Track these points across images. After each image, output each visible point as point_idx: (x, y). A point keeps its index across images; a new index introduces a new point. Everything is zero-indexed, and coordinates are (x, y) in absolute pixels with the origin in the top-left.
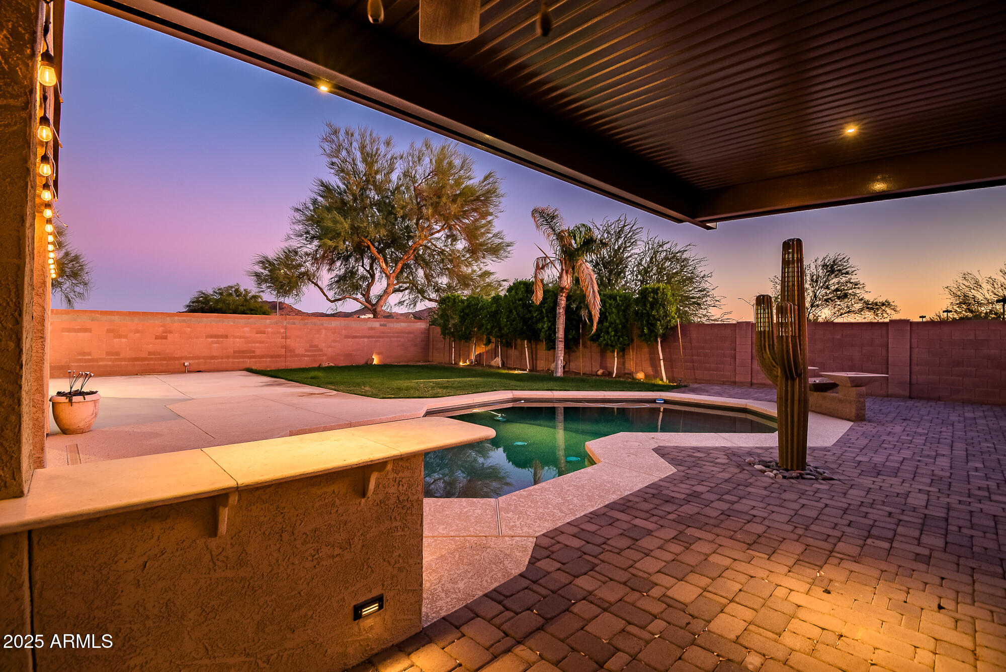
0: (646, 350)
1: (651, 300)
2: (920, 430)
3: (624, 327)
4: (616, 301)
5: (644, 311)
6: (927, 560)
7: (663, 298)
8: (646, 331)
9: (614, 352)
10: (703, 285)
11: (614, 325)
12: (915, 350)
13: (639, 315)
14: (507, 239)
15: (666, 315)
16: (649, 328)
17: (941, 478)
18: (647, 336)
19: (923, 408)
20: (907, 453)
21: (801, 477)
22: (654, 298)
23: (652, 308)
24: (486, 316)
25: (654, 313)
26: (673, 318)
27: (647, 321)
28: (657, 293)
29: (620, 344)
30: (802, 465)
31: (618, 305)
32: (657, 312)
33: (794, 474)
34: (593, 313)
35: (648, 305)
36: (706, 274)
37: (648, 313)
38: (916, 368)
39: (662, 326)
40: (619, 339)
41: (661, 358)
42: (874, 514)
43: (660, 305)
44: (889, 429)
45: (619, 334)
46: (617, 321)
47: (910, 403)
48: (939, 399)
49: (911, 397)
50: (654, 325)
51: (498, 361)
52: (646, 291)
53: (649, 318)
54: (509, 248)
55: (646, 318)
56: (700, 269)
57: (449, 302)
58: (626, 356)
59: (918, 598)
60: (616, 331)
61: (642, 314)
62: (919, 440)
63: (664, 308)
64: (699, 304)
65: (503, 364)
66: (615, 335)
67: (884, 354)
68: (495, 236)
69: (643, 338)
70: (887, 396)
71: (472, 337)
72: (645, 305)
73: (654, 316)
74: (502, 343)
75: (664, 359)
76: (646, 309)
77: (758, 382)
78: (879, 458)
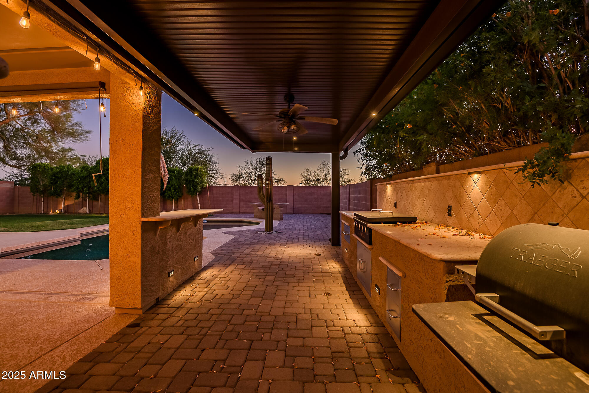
0: (190, 199)
1: (195, 174)
2: (298, 221)
3: (179, 187)
4: (175, 174)
5: (191, 179)
6: (306, 241)
7: (200, 173)
8: (192, 189)
9: (173, 200)
10: (214, 168)
11: (173, 186)
12: (295, 196)
13: (188, 181)
14: (86, 128)
15: (202, 182)
16: (193, 188)
17: (306, 229)
18: (192, 192)
19: (298, 216)
20: (296, 226)
21: (272, 233)
22: (196, 173)
23: (195, 178)
24: (78, 179)
25: (196, 180)
26: (205, 183)
27: (193, 184)
28: (197, 171)
29: (177, 196)
30: (272, 229)
31: (176, 175)
32: (198, 180)
33: (270, 232)
34: (164, 179)
35: (193, 176)
36: (216, 162)
37: (193, 181)
38: (295, 203)
39: (200, 187)
40: (176, 194)
41: (199, 203)
42: (293, 237)
43: (199, 176)
44: (290, 221)
45: (177, 191)
46: (175, 184)
47: (294, 215)
48: (301, 213)
49: (294, 213)
50: (196, 187)
51: (86, 209)
52: (191, 169)
53: (194, 183)
54: (87, 135)
55: (192, 183)
56: (213, 160)
57: (40, 168)
58: (179, 203)
59: (305, 246)
60: (175, 190)
61: (190, 181)
62: (299, 223)
63: (201, 178)
64: (213, 177)
65: (90, 211)
66: (174, 192)
67: (286, 198)
68: (75, 124)
69: (190, 193)
70: (287, 213)
71: (62, 194)
72: (191, 176)
73: (196, 182)
74: (89, 197)
75: (200, 203)
76: (191, 178)
77: (243, 211)
78: (290, 227)
